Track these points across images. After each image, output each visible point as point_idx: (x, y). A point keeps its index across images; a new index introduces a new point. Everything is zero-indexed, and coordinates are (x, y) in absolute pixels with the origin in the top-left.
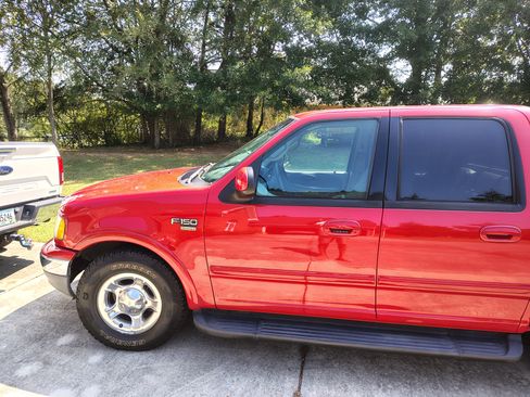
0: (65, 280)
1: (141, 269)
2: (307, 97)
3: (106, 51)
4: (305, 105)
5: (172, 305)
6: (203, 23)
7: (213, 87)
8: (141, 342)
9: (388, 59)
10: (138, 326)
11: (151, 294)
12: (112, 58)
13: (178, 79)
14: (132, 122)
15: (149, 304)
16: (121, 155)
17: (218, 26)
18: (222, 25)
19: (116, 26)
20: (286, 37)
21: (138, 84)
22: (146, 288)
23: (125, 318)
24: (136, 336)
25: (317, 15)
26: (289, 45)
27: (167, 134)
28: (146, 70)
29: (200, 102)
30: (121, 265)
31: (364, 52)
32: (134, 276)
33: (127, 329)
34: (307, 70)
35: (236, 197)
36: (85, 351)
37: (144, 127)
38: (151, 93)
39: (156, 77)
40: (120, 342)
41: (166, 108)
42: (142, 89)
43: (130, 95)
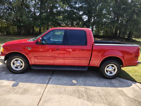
0: (4, 60)
1: (20, 57)
2: (62, 24)
3: (6, 8)
4: (61, 26)
5: (26, 64)
6: (34, 3)
7: (37, 20)
8: (20, 72)
9: (82, 15)
10: (19, 69)
11: (22, 63)
12: (8, 10)
13: (27, 17)
14: (15, 28)
15: (22, 64)
16: (11, 37)
17: (38, 4)
18: (40, 3)
19: (9, 2)
20: (57, 8)
21: (16, 18)
22: (21, 61)
23: (17, 67)
24: (19, 71)
25: (63, 3)
26: (57, 10)
27: (25, 32)
28: (19, 15)
29: (34, 24)
30: (16, 57)
31: (76, 13)
32: (18, 59)
33: (17, 70)
34: (61, 17)
35: (39, 43)
36: (8, 74)
37: (18, 30)
38: (20, 21)
39: (21, 17)
40: (16, 72)
41: (24, 25)
42: (17, 20)
43: (14, 21)
